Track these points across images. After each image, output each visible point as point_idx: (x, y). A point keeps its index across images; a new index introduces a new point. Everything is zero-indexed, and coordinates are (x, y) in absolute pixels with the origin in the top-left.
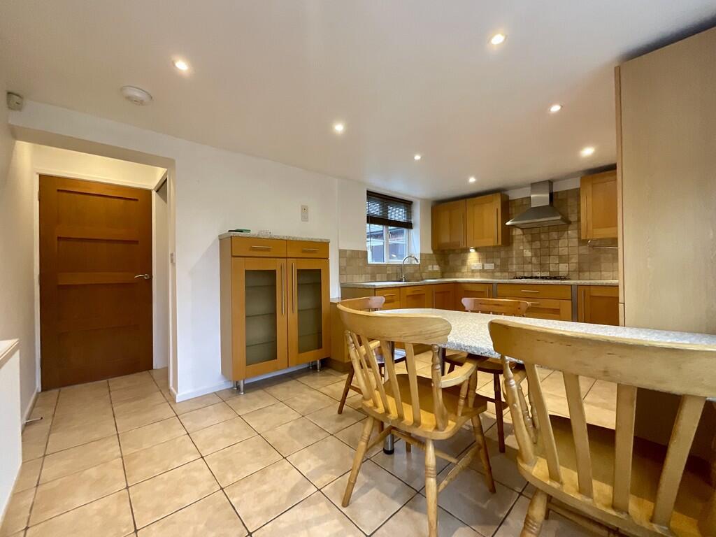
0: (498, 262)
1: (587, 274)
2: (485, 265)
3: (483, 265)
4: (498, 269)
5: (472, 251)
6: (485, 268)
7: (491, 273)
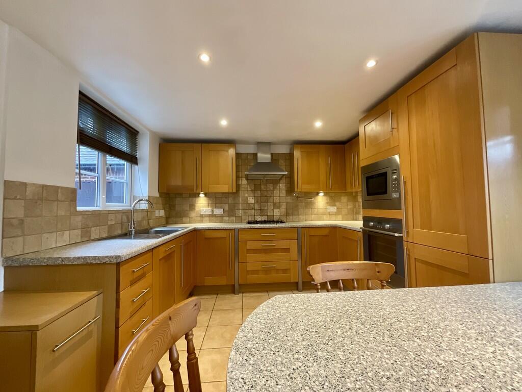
0: (227, 207)
1: (291, 217)
2: (215, 210)
3: (212, 211)
4: (226, 214)
5: (202, 195)
6: (215, 213)
7: (220, 218)
